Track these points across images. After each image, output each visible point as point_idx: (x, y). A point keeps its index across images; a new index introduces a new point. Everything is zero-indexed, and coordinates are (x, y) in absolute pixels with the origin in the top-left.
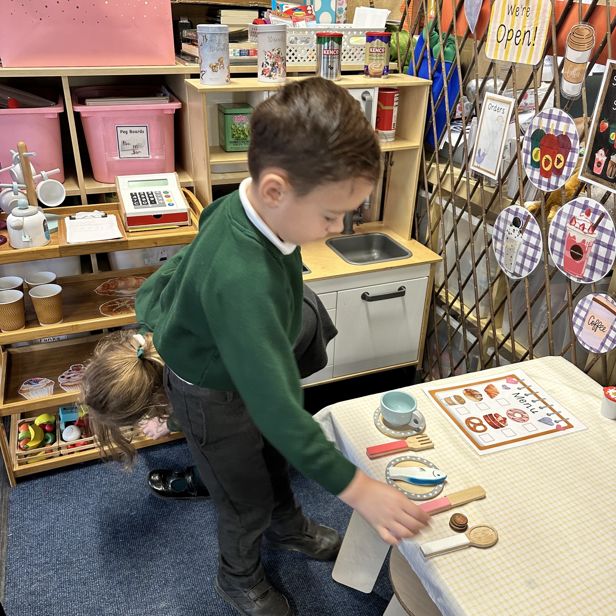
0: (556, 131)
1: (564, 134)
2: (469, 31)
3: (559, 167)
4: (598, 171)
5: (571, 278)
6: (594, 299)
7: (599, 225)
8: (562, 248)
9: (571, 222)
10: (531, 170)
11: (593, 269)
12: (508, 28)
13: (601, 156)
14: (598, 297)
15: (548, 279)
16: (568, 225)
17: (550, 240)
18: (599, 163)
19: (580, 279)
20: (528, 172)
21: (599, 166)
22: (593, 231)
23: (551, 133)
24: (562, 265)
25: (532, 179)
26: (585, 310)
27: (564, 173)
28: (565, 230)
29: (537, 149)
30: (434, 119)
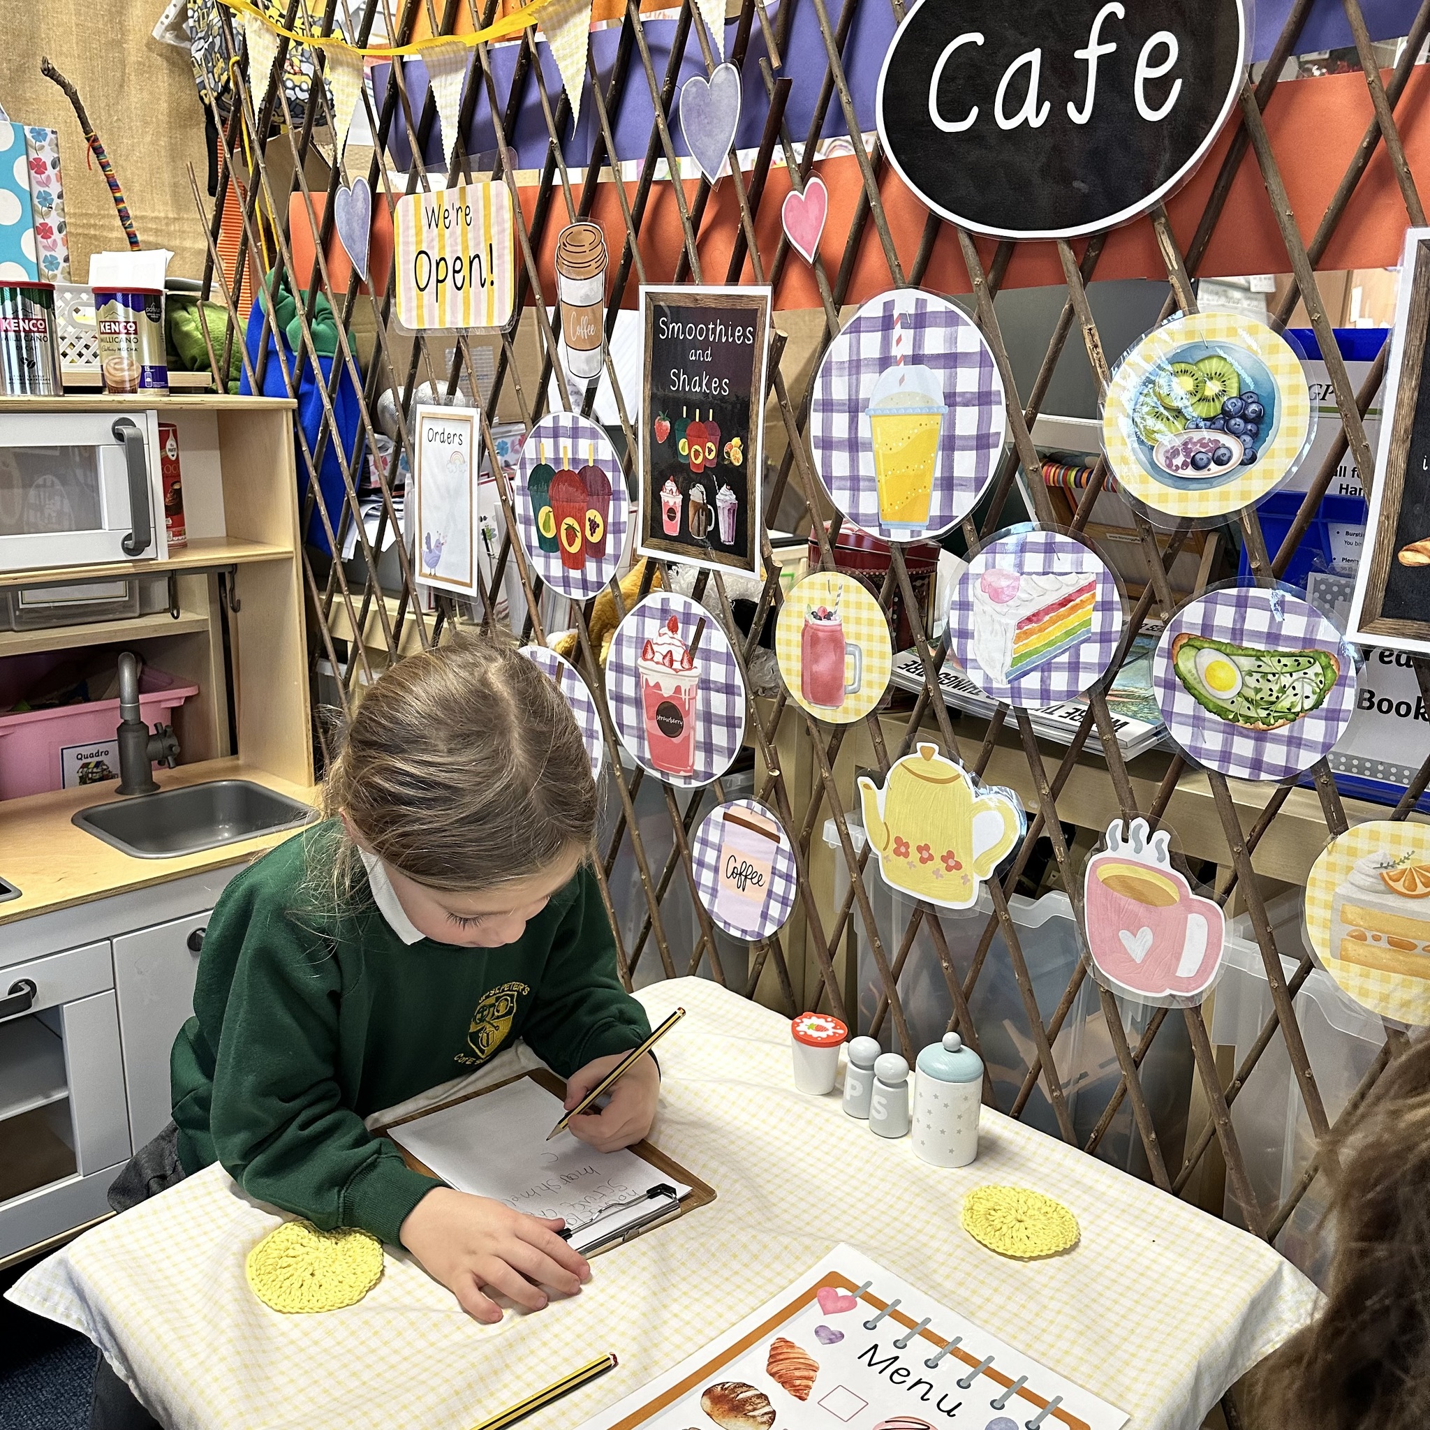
0: (575, 461)
1: (591, 464)
2: (356, 278)
3: (595, 539)
4: (672, 528)
5: (672, 781)
6: (727, 817)
7: (700, 645)
8: (639, 716)
9: (645, 653)
10: (542, 560)
11: (708, 748)
12: (435, 257)
13: (671, 496)
14: (733, 811)
15: (627, 799)
16: (640, 661)
17: (612, 705)
18: (671, 510)
19: (690, 777)
20: (538, 564)
21: (672, 518)
22: (691, 661)
23: (566, 467)
24: (648, 755)
25: (548, 578)
26: (713, 846)
27: (609, 549)
28: (637, 675)
29: (545, 510)
30: (317, 487)
